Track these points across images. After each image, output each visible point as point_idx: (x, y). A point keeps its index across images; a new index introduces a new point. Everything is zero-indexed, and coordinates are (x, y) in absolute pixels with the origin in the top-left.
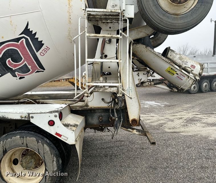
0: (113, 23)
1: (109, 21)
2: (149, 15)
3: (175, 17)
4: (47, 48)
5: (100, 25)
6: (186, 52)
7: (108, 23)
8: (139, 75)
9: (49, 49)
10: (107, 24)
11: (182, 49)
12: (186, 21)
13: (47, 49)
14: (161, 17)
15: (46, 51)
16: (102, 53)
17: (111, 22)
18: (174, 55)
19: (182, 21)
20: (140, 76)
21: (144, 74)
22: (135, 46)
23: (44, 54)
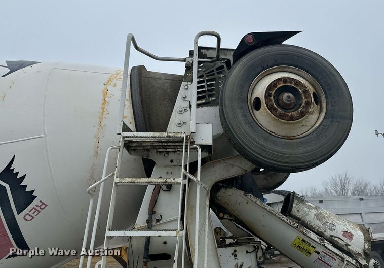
0: (179, 152)
1: (170, 150)
2: (240, 139)
3: (287, 142)
4: (41, 205)
5: (154, 156)
6: (346, 186)
7: (168, 152)
8: (235, 256)
9: (46, 205)
10: (166, 155)
11: (338, 181)
13: (40, 207)
14: (262, 142)
15: (38, 211)
16: (152, 212)
17: (175, 152)
18: (306, 209)
19: (302, 150)
20: (238, 257)
21: (247, 252)
22: (224, 193)
23: (33, 218)
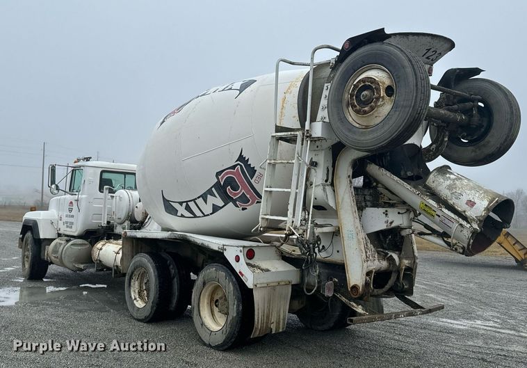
0: (321, 140)
8: (386, 214)
9: (262, 175)
12: (375, 135)
13: (259, 175)
15: (260, 178)
20: (389, 215)
21: (399, 213)
23: (258, 181)
